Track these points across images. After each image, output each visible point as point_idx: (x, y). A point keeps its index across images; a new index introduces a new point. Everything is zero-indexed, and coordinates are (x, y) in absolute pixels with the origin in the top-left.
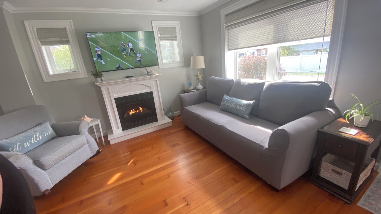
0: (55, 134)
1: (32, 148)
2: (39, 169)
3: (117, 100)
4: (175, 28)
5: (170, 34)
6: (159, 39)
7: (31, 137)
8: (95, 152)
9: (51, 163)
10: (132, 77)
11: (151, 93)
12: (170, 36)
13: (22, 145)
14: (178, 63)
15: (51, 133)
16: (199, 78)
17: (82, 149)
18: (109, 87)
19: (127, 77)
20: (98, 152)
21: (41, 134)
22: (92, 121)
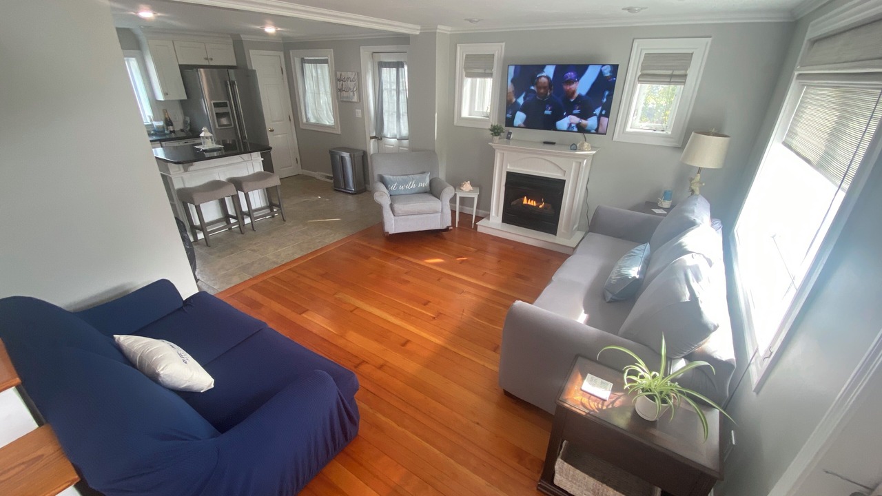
0: (428, 189)
1: (404, 193)
2: (391, 212)
3: (509, 174)
4: (692, 54)
5: (670, 70)
6: (637, 79)
7: (406, 182)
8: (444, 227)
9: (400, 212)
10: (553, 143)
11: (562, 183)
12: (669, 72)
13: (398, 186)
14: (666, 136)
15: (425, 186)
16: (693, 187)
17: (432, 215)
18: (506, 153)
19: (546, 143)
20: (447, 230)
21: (417, 183)
22: (470, 191)
